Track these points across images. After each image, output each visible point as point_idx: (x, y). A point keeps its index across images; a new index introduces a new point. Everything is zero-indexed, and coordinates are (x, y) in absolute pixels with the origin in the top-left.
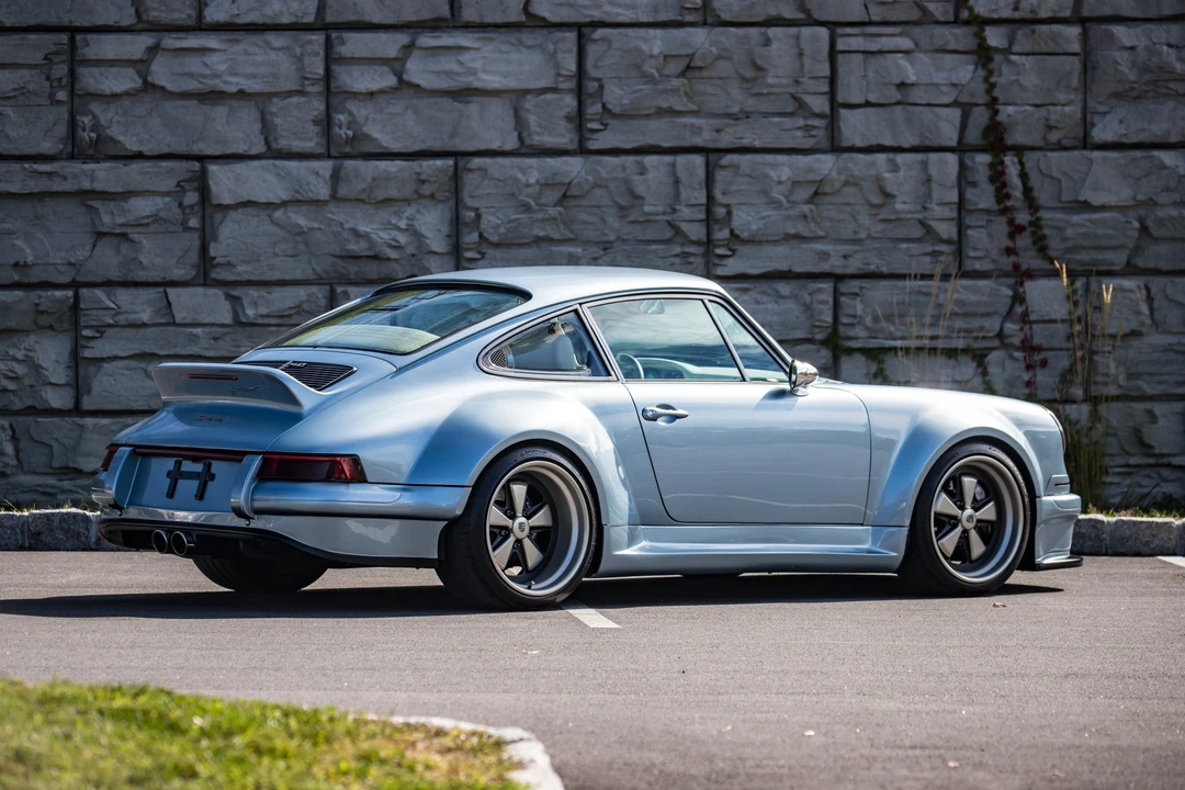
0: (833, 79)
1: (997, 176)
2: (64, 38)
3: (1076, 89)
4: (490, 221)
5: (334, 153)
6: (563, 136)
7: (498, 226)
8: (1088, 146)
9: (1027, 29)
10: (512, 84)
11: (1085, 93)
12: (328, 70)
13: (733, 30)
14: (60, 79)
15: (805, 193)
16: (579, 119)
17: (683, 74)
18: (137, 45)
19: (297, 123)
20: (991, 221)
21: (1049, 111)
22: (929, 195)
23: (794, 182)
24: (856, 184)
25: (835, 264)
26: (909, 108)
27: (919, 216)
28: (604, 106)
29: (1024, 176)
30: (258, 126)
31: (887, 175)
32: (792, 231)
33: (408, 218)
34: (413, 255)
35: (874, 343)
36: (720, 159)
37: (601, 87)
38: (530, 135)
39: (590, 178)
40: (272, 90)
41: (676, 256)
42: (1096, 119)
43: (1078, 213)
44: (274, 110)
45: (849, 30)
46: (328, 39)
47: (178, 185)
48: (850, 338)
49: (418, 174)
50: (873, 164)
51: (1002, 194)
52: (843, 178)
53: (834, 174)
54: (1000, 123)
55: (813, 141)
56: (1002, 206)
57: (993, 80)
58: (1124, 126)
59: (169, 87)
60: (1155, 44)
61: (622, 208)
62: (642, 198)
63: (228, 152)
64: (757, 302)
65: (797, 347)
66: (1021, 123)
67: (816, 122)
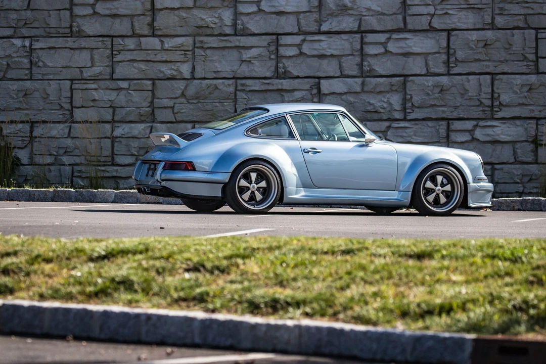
0: (537, 48)
2: (274, 37)
4: (415, 99)
5: (364, 76)
6: (441, 69)
7: (418, 101)
10: (424, 51)
12: (362, 47)
13: (501, 31)
14: (272, 51)
15: (526, 89)
16: (447, 63)
17: (483, 47)
18: (297, 39)
19: (351, 65)
23: (522, 85)
24: (544, 85)
25: (536, 114)
28: (456, 58)
30: (338, 66)
32: (521, 102)
33: (388, 98)
34: (389, 111)
36: (496, 76)
37: (455, 52)
38: (430, 69)
39: (450, 84)
40: (342, 54)
41: (480, 111)
44: (343, 61)
45: (543, 31)
46: (362, 36)
47: (311, 87)
48: (542, 140)
49: (391, 83)
52: (539, 83)
53: (536, 82)
55: (530, 70)
59: (308, 53)
61: (462, 94)
62: (468, 91)
63: (327, 76)
64: (509, 128)
65: (522, 144)
67: (531, 63)
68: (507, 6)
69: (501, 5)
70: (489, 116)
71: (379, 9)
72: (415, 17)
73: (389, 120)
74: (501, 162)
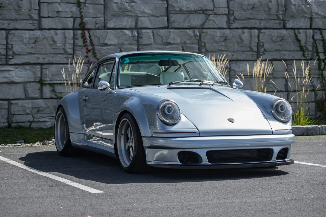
0: (39, 10)
1: (83, 36)
3: (102, 14)
8: (106, 29)
11: (105, 15)
15: (33, 41)
20: (82, 48)
21: (96, 19)
22: (66, 41)
23: (30, 38)
24: (46, 39)
25: (41, 61)
26: (59, 18)
27: (63, 47)
29: (90, 37)
31: (54, 36)
32: (29, 52)
35: (52, 82)
36: (10, 32)
42: (108, 22)
43: (105, 46)
48: (46, 81)
50: (51, 33)
51: (85, 41)
52: (43, 37)
53: (40, 36)
54: (84, 22)
55: (34, 27)
56: (85, 44)
57: (81, 11)
58: (115, 23)
60: (122, 2)
64: (20, 71)
65: (32, 83)
66: (89, 22)
67: (35, 22)
70: (4, 63)
74: (15, 98)
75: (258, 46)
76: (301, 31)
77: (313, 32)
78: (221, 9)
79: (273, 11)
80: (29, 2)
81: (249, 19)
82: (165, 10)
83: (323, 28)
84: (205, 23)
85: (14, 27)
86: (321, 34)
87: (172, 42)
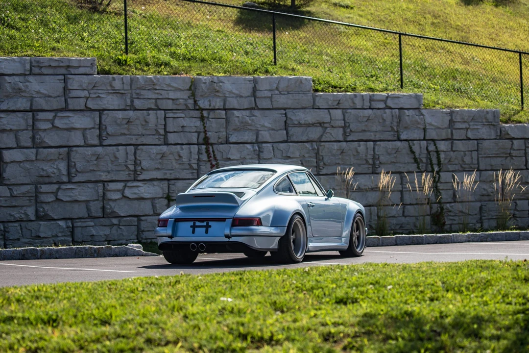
0: (165, 125)
1: (207, 151)
3: (225, 128)
4: (78, 166)
5: (36, 147)
6: (96, 141)
7: (81, 167)
8: (228, 143)
9: (213, 111)
10: (83, 126)
11: (227, 129)
12: (33, 123)
13: (139, 111)
15: (159, 156)
16: (100, 136)
17: (126, 124)
19: (25, 138)
20: (206, 164)
21: (219, 133)
22: (191, 155)
23: (157, 154)
24: (172, 154)
25: (168, 176)
26: (184, 133)
27: (189, 163)
28: (107, 132)
29: (213, 152)
30: (14, 140)
31: (180, 151)
32: (157, 167)
33: (56, 165)
34: (58, 176)
36: (138, 147)
37: (106, 127)
38: (87, 141)
39: (104, 153)
40: (19, 129)
41: (127, 174)
42: (230, 136)
43: (228, 161)
44: (19, 134)
45: (169, 112)
46: (33, 114)
48: (171, 197)
49: (59, 152)
50: (177, 148)
51: (209, 157)
52: (169, 152)
53: (167, 151)
54: (207, 137)
55: (160, 142)
56: (209, 160)
57: (205, 125)
58: (237, 138)
60: (243, 116)
61: (112, 161)
62: (118, 158)
63: (7, 147)
64: (149, 187)
65: (160, 199)
66: (213, 137)
67: (161, 137)
68: (143, 92)
69: (138, 91)
70: (133, 179)
71: (46, 92)
72: (74, 99)
73: (58, 183)
74: (144, 214)
75: (374, 159)
76: (415, 142)
77: (427, 143)
78: (337, 122)
79: (388, 123)
80: (155, 117)
81: (365, 131)
82: (283, 124)
83: (436, 138)
84: (322, 136)
85: (142, 143)
86: (435, 145)
87: (291, 156)
